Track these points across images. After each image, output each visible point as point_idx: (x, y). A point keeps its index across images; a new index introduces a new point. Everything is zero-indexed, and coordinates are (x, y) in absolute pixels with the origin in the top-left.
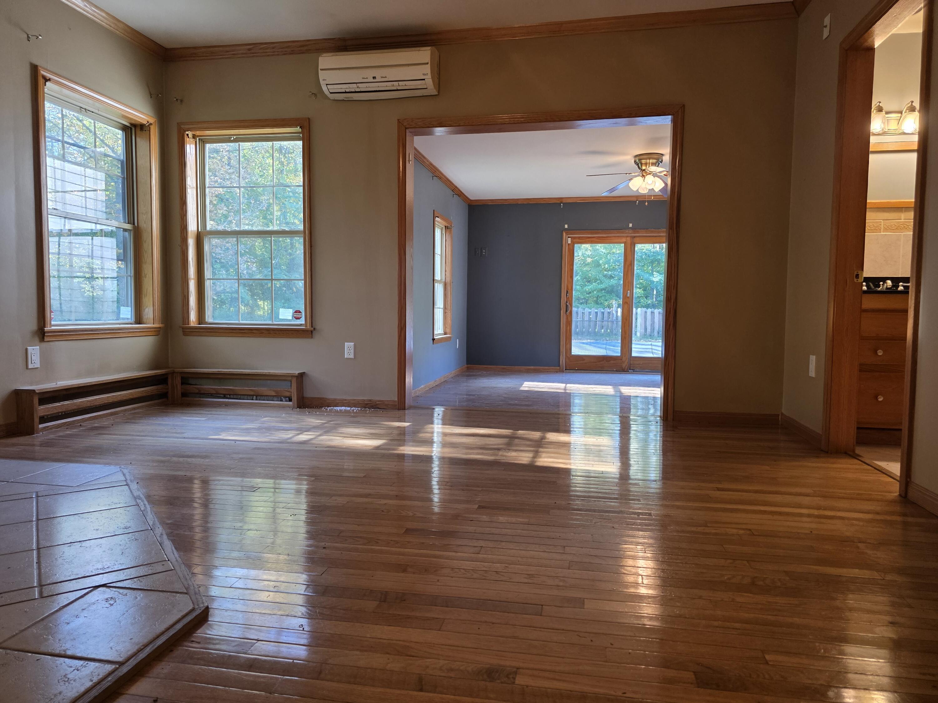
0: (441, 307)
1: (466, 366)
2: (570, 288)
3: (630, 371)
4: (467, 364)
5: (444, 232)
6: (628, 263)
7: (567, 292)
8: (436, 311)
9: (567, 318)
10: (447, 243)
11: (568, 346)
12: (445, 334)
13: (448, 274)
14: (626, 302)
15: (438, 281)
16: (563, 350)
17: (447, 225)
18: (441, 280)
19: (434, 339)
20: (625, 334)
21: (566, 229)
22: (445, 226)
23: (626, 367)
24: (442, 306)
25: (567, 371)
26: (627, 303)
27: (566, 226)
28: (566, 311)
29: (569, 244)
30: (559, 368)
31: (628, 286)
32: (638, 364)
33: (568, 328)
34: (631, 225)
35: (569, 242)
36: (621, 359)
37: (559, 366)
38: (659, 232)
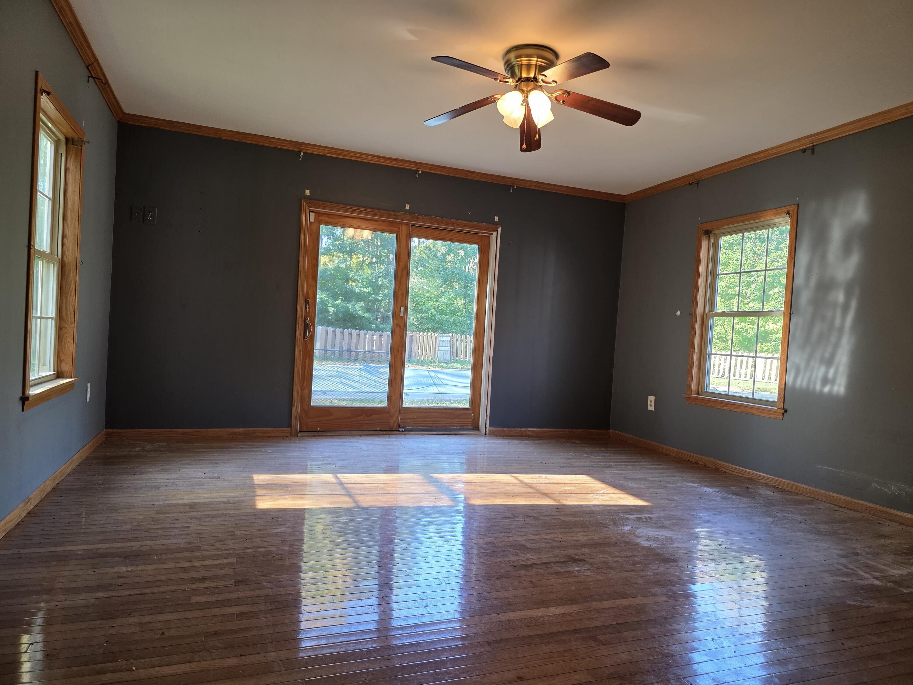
0: (50, 316)
1: (104, 431)
2: (311, 295)
3: (400, 429)
4: (107, 428)
5: (63, 150)
6: (402, 265)
7: (307, 302)
8: (36, 325)
9: (305, 346)
10: (71, 176)
11: (306, 392)
12: (59, 375)
13: (70, 242)
14: (397, 324)
15: (42, 255)
16: (296, 398)
17: (71, 134)
18: (52, 253)
19: (24, 399)
20: (395, 374)
21: (306, 198)
22: (67, 139)
23: (395, 425)
24: (51, 311)
25: (304, 434)
26: (400, 326)
27: (307, 192)
28: (305, 333)
29: (310, 223)
30: (288, 429)
31: (402, 300)
32: (410, 419)
33: (307, 362)
34: (408, 207)
35: (312, 219)
36: (389, 413)
37: (290, 426)
38: (446, 224)
